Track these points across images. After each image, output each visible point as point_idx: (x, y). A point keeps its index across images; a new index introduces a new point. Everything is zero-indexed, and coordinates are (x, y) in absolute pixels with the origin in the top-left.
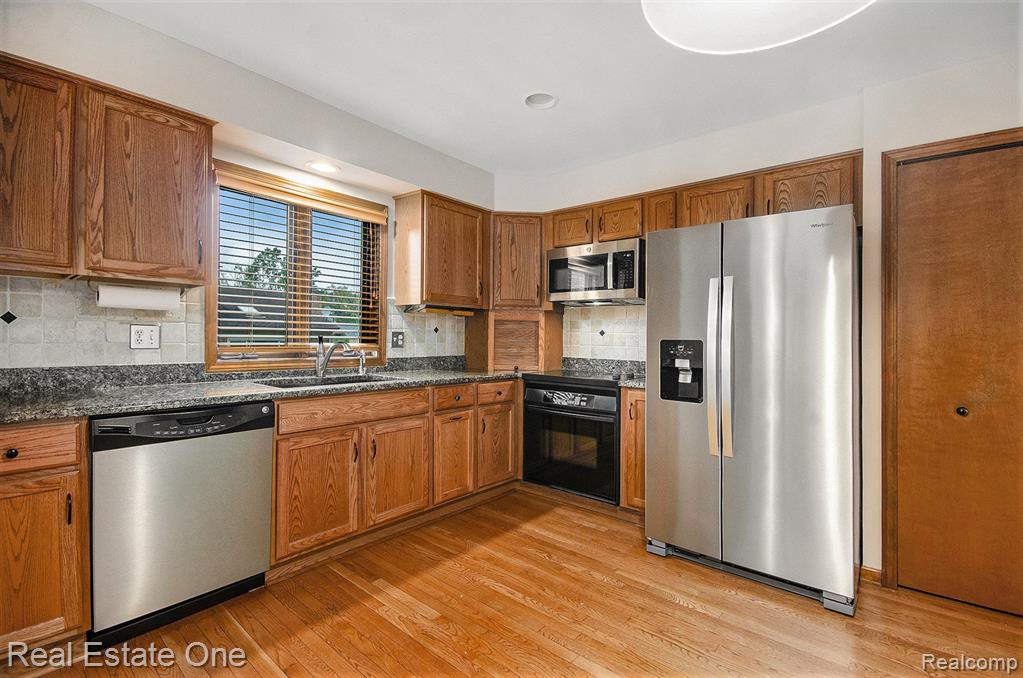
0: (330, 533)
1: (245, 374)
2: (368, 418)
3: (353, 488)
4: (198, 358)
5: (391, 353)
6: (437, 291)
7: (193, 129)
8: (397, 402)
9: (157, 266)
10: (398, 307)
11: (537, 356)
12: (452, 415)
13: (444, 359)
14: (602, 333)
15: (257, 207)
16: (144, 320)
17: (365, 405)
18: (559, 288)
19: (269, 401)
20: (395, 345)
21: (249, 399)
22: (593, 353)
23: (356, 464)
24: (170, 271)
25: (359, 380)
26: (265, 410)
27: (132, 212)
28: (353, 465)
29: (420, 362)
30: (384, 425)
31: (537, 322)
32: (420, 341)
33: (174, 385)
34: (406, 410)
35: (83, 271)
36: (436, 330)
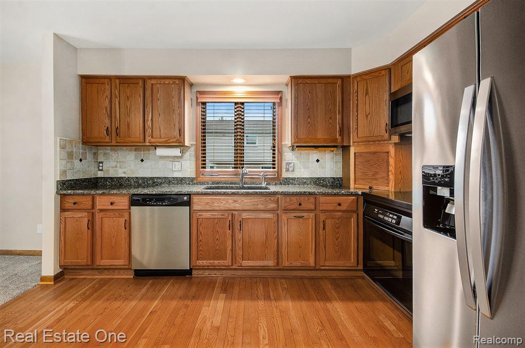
0: (216, 262)
1: (210, 182)
2: (236, 209)
3: (229, 243)
4: (193, 175)
5: (285, 175)
6: (302, 136)
7: (178, 82)
8: (255, 202)
9: (166, 139)
11: (388, 179)
12: (295, 215)
13: (324, 179)
15: (216, 108)
16: (177, 160)
17: (235, 201)
18: (397, 123)
19: (190, 195)
20: (287, 170)
21: (179, 193)
23: (230, 231)
24: (171, 141)
25: (261, 188)
26: (185, 198)
27: (160, 120)
28: (229, 232)
29: (305, 181)
30: (248, 214)
31: (388, 153)
32: (305, 167)
33: (185, 185)
34: (261, 207)
35: (148, 144)
36: (318, 161)
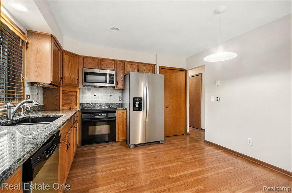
10: (27, 82)
14: (95, 95)
18: (86, 81)
22: (91, 102)
31: (77, 92)
36: (37, 94)
